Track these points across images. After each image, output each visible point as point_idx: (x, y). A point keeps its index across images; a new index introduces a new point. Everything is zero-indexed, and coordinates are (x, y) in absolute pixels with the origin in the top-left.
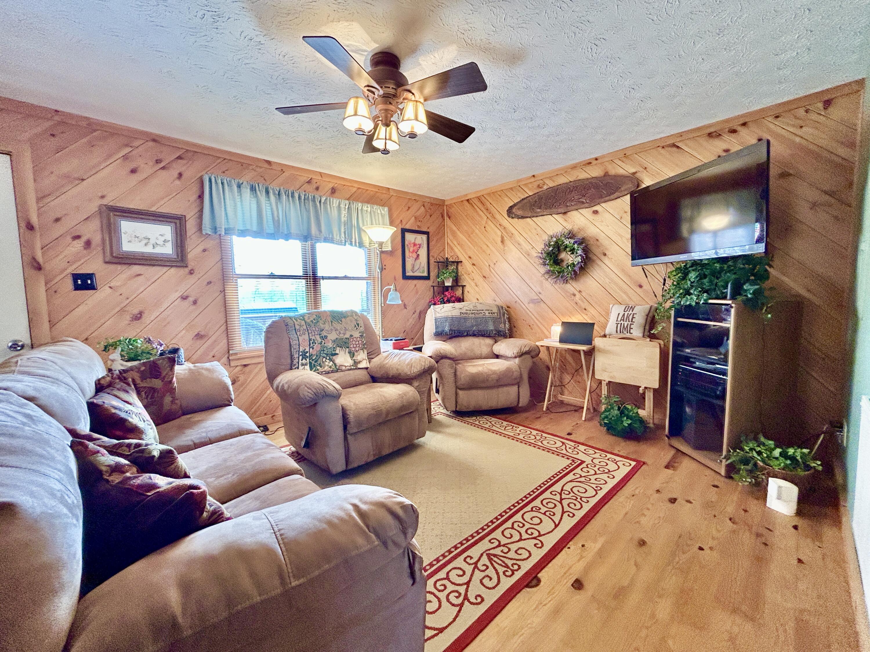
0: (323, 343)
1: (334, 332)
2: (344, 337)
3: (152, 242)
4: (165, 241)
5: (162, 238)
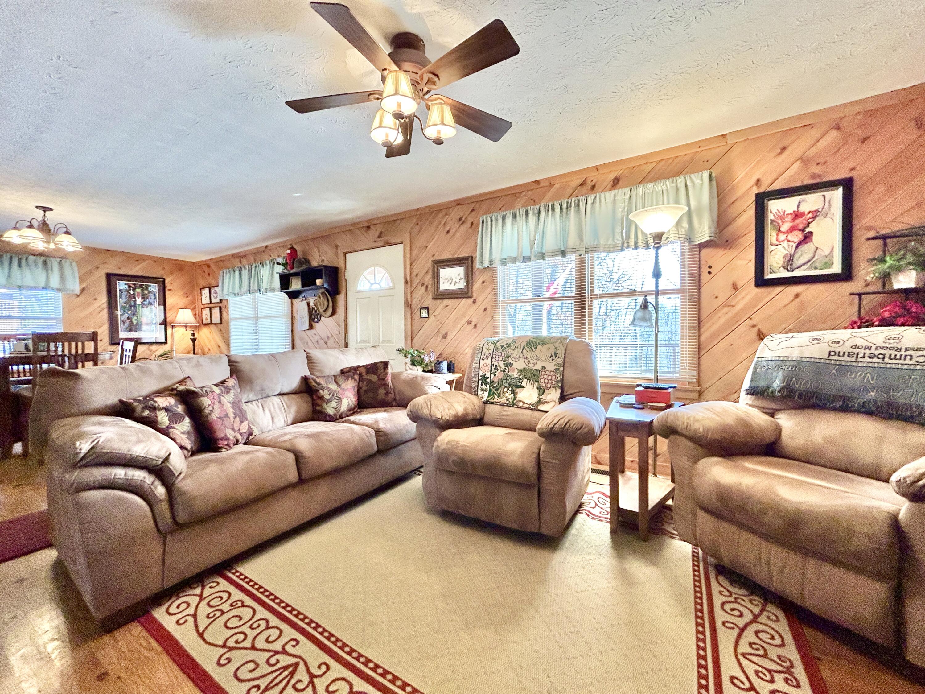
0: (507, 371)
1: (522, 361)
2: (534, 368)
3: (454, 281)
4: (460, 279)
5: (458, 277)
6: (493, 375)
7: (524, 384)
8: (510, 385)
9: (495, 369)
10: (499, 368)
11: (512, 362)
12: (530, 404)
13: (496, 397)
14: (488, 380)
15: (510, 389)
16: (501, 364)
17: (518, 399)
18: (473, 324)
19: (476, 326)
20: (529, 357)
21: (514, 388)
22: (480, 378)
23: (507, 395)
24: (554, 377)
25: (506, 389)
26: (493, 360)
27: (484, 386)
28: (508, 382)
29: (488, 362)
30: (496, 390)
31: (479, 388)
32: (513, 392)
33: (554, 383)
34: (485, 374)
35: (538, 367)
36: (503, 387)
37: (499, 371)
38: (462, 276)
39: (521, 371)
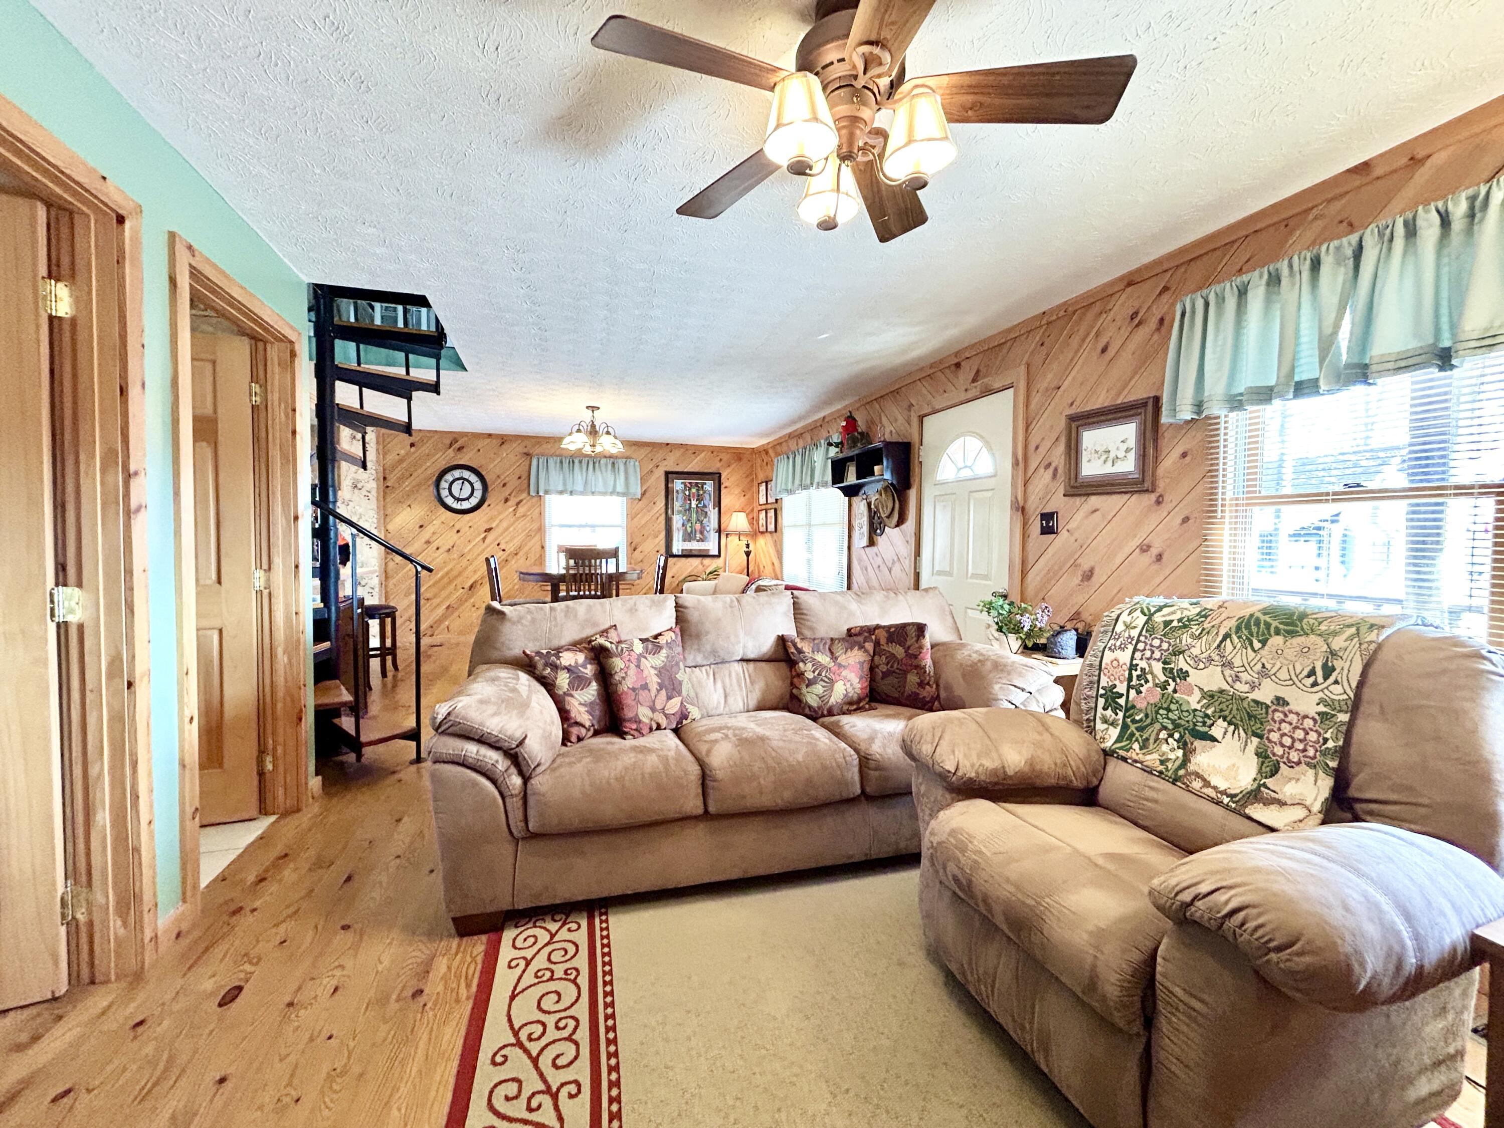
0: (1170, 689)
1: (1215, 671)
2: (1252, 696)
3: (1112, 455)
4: (1128, 451)
5: (1123, 447)
6: (1133, 693)
7: (1217, 730)
8: (1177, 726)
9: (1138, 677)
10: (1149, 677)
11: (1186, 667)
12: (1224, 793)
13: (1136, 746)
14: (1122, 701)
15: (1177, 736)
16: (1158, 667)
17: (1192, 767)
18: (1154, 551)
19: (1159, 557)
20: (1237, 662)
21: (1188, 737)
22: (1102, 692)
23: (1165, 748)
24: (1313, 736)
25: (1163, 735)
26: (1138, 655)
27: (1109, 712)
28: (1170, 715)
29: (1124, 657)
30: (1137, 729)
31: (1099, 715)
32: (1183, 744)
33: (1311, 752)
34: (1115, 686)
35: (1266, 693)
36: (1157, 726)
37: (1150, 684)
38: (1132, 442)
39: (1210, 696)
